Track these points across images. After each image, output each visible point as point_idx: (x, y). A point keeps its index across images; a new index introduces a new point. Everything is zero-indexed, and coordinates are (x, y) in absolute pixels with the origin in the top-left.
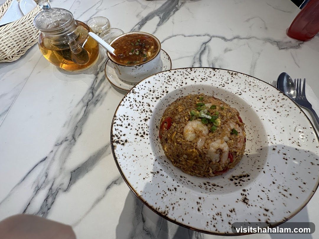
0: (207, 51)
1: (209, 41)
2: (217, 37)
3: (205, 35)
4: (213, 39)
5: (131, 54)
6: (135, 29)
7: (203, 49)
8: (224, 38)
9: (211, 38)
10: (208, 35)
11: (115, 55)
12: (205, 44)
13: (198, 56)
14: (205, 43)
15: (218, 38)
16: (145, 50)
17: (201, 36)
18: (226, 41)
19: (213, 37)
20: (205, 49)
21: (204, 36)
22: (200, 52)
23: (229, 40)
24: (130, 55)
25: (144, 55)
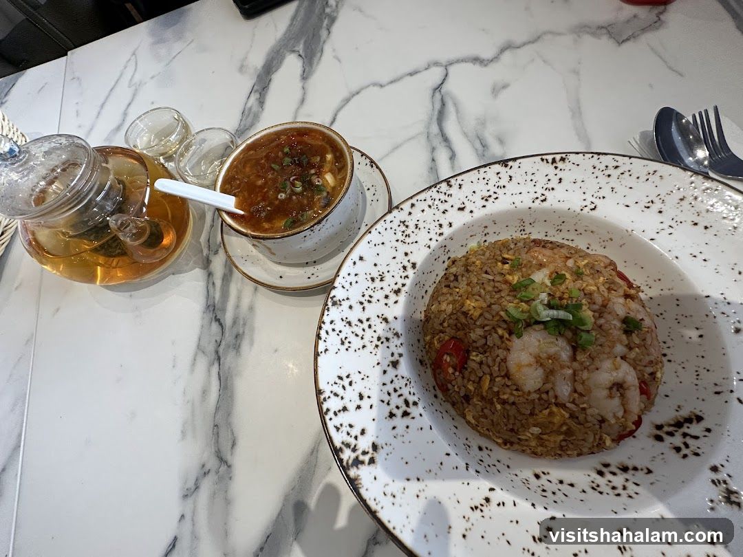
0: (450, 108)
1: (444, 79)
2: (458, 61)
3: (429, 65)
4: (452, 69)
5: (282, 196)
6: (250, 109)
7: (438, 106)
8: (476, 60)
9: (446, 69)
10: (436, 64)
11: (242, 213)
12: (440, 91)
13: (435, 129)
14: (438, 88)
15: (463, 65)
16: (313, 171)
17: (420, 72)
18: (486, 66)
19: (451, 64)
20: (443, 104)
21: (426, 69)
22: (435, 117)
23: (492, 61)
24: (282, 201)
25: (319, 189)
